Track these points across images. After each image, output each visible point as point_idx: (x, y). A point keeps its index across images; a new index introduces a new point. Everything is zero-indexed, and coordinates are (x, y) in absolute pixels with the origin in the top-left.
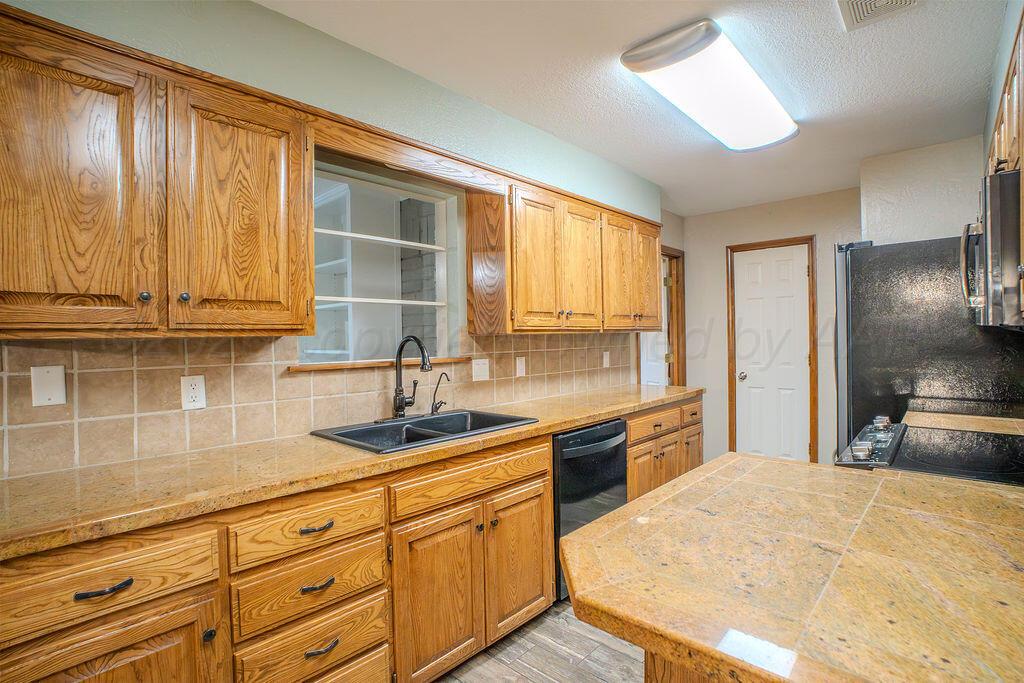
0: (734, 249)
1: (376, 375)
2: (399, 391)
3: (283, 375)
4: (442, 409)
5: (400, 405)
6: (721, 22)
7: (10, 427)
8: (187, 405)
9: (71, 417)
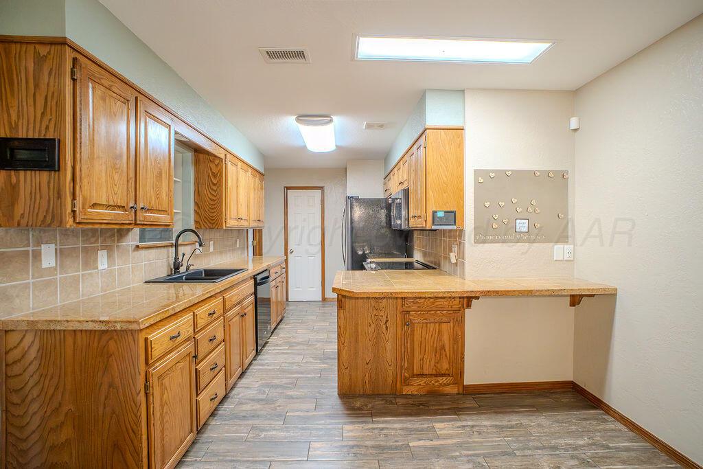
0: (288, 188)
1: (164, 250)
2: (176, 259)
3: (134, 250)
4: (191, 268)
5: (177, 267)
6: (335, 118)
7: (33, 280)
8: (100, 267)
9: (56, 275)
